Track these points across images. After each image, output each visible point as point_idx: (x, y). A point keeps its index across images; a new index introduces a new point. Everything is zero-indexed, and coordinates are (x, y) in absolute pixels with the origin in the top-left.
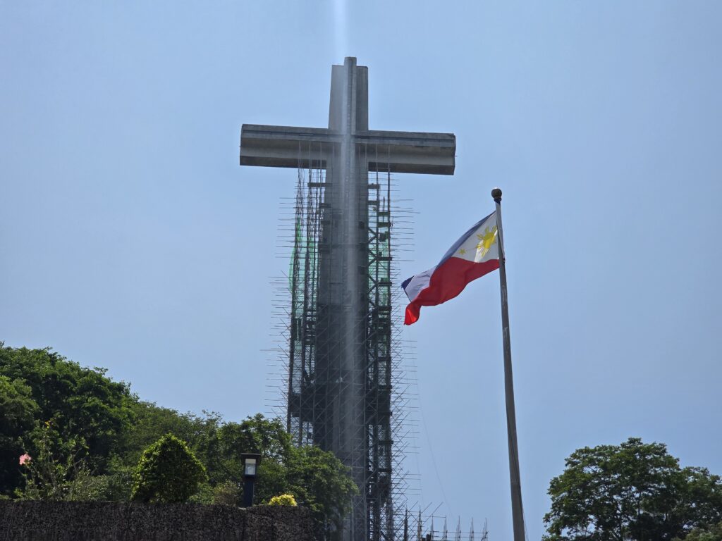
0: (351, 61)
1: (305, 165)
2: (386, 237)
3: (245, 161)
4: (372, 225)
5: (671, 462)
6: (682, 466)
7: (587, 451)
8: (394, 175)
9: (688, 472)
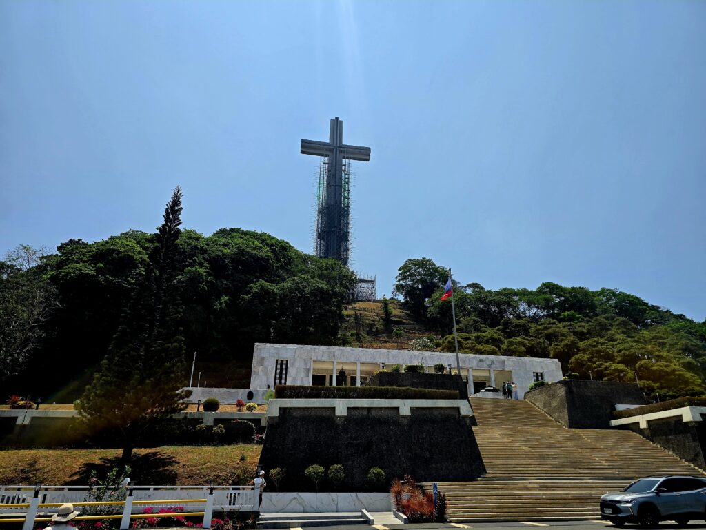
0: (337, 118)
1: (322, 155)
2: (348, 183)
3: (302, 152)
4: (343, 178)
5: (434, 265)
6: (437, 266)
7: (411, 260)
8: (351, 161)
9: (439, 267)
